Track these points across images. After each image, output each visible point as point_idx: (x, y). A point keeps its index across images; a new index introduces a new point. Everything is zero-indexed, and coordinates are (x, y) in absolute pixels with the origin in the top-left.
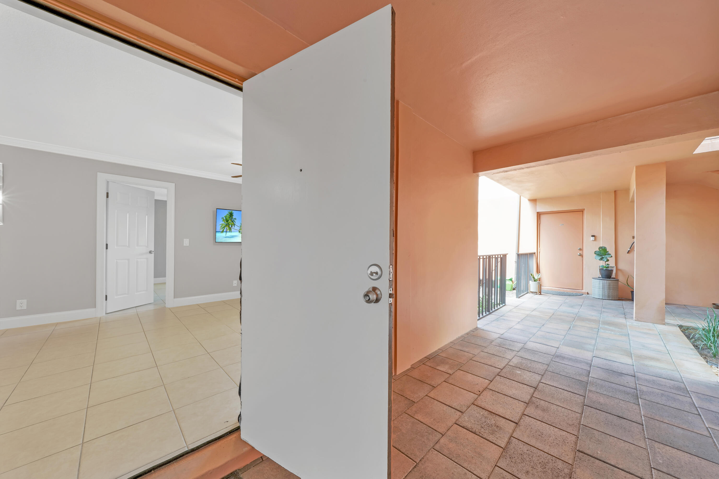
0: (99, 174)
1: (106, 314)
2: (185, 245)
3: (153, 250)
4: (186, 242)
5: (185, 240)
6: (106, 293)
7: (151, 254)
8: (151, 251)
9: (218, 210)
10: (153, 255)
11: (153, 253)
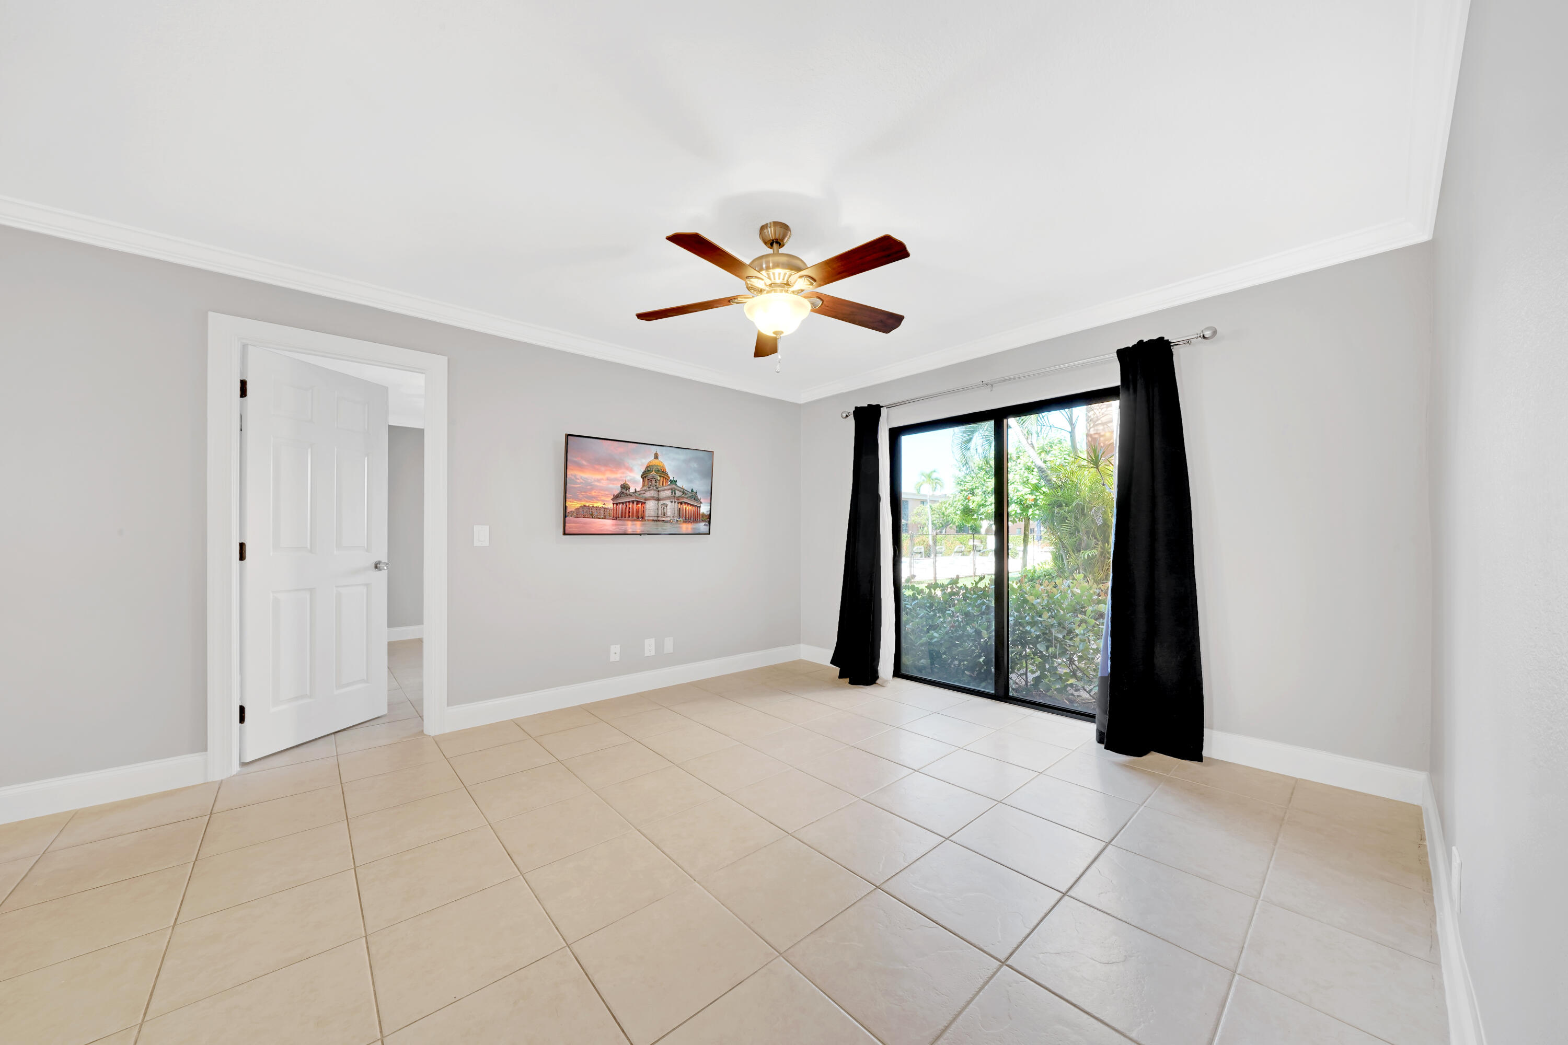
0: (214, 318)
1: (243, 764)
2: (476, 544)
3: (385, 559)
4: (482, 535)
5: (476, 528)
6: (241, 699)
7: (380, 570)
8: (379, 562)
9: (569, 437)
10: (383, 574)
11: (385, 568)
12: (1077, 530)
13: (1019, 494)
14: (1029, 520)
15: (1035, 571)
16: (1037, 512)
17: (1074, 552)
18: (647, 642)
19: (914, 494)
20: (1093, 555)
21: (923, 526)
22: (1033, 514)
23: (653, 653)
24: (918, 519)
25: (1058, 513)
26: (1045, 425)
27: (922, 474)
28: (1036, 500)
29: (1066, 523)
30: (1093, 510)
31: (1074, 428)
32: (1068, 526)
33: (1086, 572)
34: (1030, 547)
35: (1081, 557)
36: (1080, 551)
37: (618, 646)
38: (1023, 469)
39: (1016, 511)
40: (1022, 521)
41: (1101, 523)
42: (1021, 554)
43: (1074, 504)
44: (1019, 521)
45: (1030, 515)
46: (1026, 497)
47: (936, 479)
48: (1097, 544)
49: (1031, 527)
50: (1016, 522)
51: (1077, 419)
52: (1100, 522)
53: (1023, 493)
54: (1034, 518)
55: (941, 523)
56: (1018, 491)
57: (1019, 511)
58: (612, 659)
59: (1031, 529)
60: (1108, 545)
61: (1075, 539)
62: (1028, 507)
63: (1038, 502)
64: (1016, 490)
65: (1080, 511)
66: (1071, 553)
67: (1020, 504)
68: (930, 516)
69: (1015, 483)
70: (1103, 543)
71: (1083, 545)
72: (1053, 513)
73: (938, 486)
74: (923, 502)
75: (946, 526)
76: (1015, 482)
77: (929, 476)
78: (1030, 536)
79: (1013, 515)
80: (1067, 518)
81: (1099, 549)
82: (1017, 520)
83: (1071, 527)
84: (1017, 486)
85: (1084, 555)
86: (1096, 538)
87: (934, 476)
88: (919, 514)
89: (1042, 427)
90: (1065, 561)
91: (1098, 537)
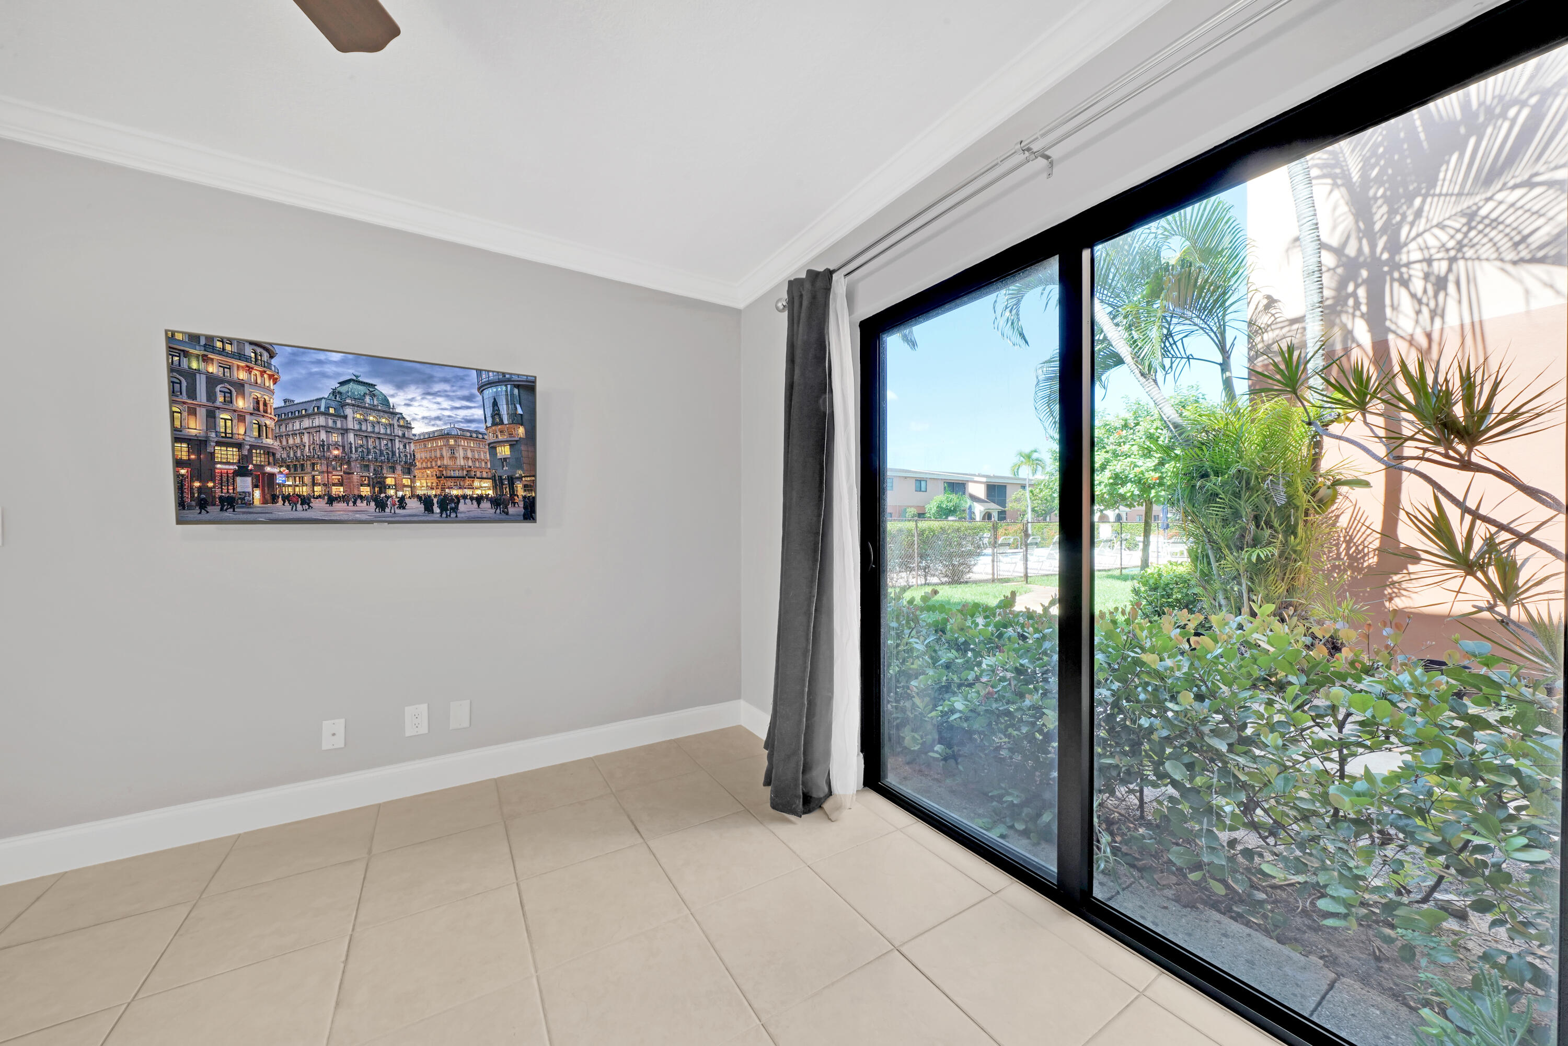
12: (1237, 515)
13: (1137, 470)
14: (1151, 503)
15: (1160, 576)
16: (1163, 493)
17: (1230, 549)
18: (409, 710)
19: (1011, 478)
20: (1267, 555)
21: (1024, 514)
22: (1157, 496)
23: (424, 729)
24: (1016, 506)
25: (1201, 488)
26: (1179, 356)
27: (1021, 454)
28: (1161, 478)
29: (1218, 503)
30: (1269, 481)
31: (1229, 357)
32: (1220, 507)
33: (1253, 583)
34: (1153, 538)
35: (1243, 559)
36: (1242, 549)
37: (341, 722)
38: (1144, 437)
39: (1133, 492)
40: (1142, 505)
41: (1283, 503)
42: (1141, 545)
43: (1233, 471)
44: (1138, 505)
45: (1153, 497)
46: (1147, 475)
47: (1036, 460)
48: (1274, 537)
49: (1154, 513)
50: (1134, 507)
51: (1233, 344)
52: (1281, 501)
53: (1143, 469)
54: (1158, 501)
55: (1043, 510)
56: (1136, 466)
57: (1137, 492)
58: (325, 746)
59: (1155, 516)
60: (1295, 538)
61: (1233, 529)
62: (1150, 487)
63: (1165, 481)
64: (1132, 466)
65: (1244, 483)
66: (1226, 552)
67: (1140, 482)
68: (1029, 501)
69: (1133, 456)
70: (1286, 536)
71: (1248, 538)
72: (1194, 486)
73: (1040, 468)
74: (1023, 487)
75: (1050, 513)
76: (1132, 454)
77: (1029, 457)
78: (1153, 525)
79: (1129, 497)
80: (1217, 495)
81: (1278, 544)
82: (1135, 504)
83: (1224, 508)
84: (1134, 460)
85: (1251, 555)
86: (1272, 527)
87: (1035, 456)
88: (1018, 500)
89: (1174, 359)
90: (1214, 565)
91: (1276, 524)
